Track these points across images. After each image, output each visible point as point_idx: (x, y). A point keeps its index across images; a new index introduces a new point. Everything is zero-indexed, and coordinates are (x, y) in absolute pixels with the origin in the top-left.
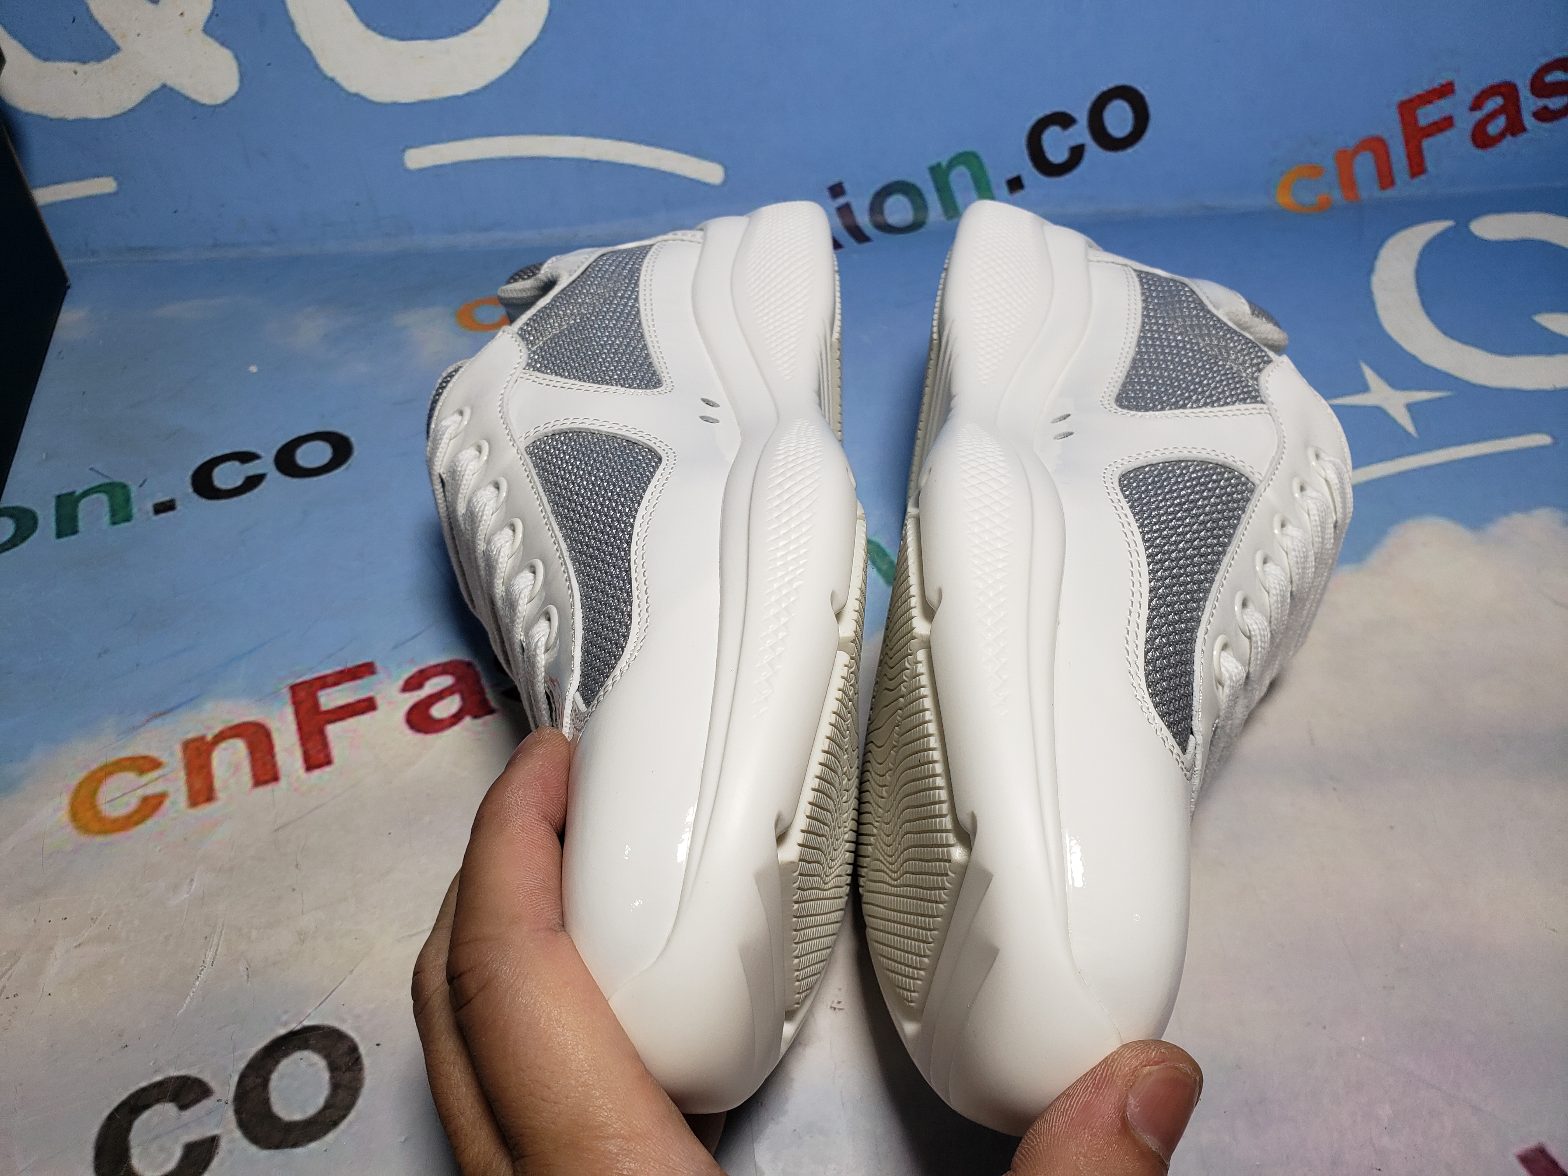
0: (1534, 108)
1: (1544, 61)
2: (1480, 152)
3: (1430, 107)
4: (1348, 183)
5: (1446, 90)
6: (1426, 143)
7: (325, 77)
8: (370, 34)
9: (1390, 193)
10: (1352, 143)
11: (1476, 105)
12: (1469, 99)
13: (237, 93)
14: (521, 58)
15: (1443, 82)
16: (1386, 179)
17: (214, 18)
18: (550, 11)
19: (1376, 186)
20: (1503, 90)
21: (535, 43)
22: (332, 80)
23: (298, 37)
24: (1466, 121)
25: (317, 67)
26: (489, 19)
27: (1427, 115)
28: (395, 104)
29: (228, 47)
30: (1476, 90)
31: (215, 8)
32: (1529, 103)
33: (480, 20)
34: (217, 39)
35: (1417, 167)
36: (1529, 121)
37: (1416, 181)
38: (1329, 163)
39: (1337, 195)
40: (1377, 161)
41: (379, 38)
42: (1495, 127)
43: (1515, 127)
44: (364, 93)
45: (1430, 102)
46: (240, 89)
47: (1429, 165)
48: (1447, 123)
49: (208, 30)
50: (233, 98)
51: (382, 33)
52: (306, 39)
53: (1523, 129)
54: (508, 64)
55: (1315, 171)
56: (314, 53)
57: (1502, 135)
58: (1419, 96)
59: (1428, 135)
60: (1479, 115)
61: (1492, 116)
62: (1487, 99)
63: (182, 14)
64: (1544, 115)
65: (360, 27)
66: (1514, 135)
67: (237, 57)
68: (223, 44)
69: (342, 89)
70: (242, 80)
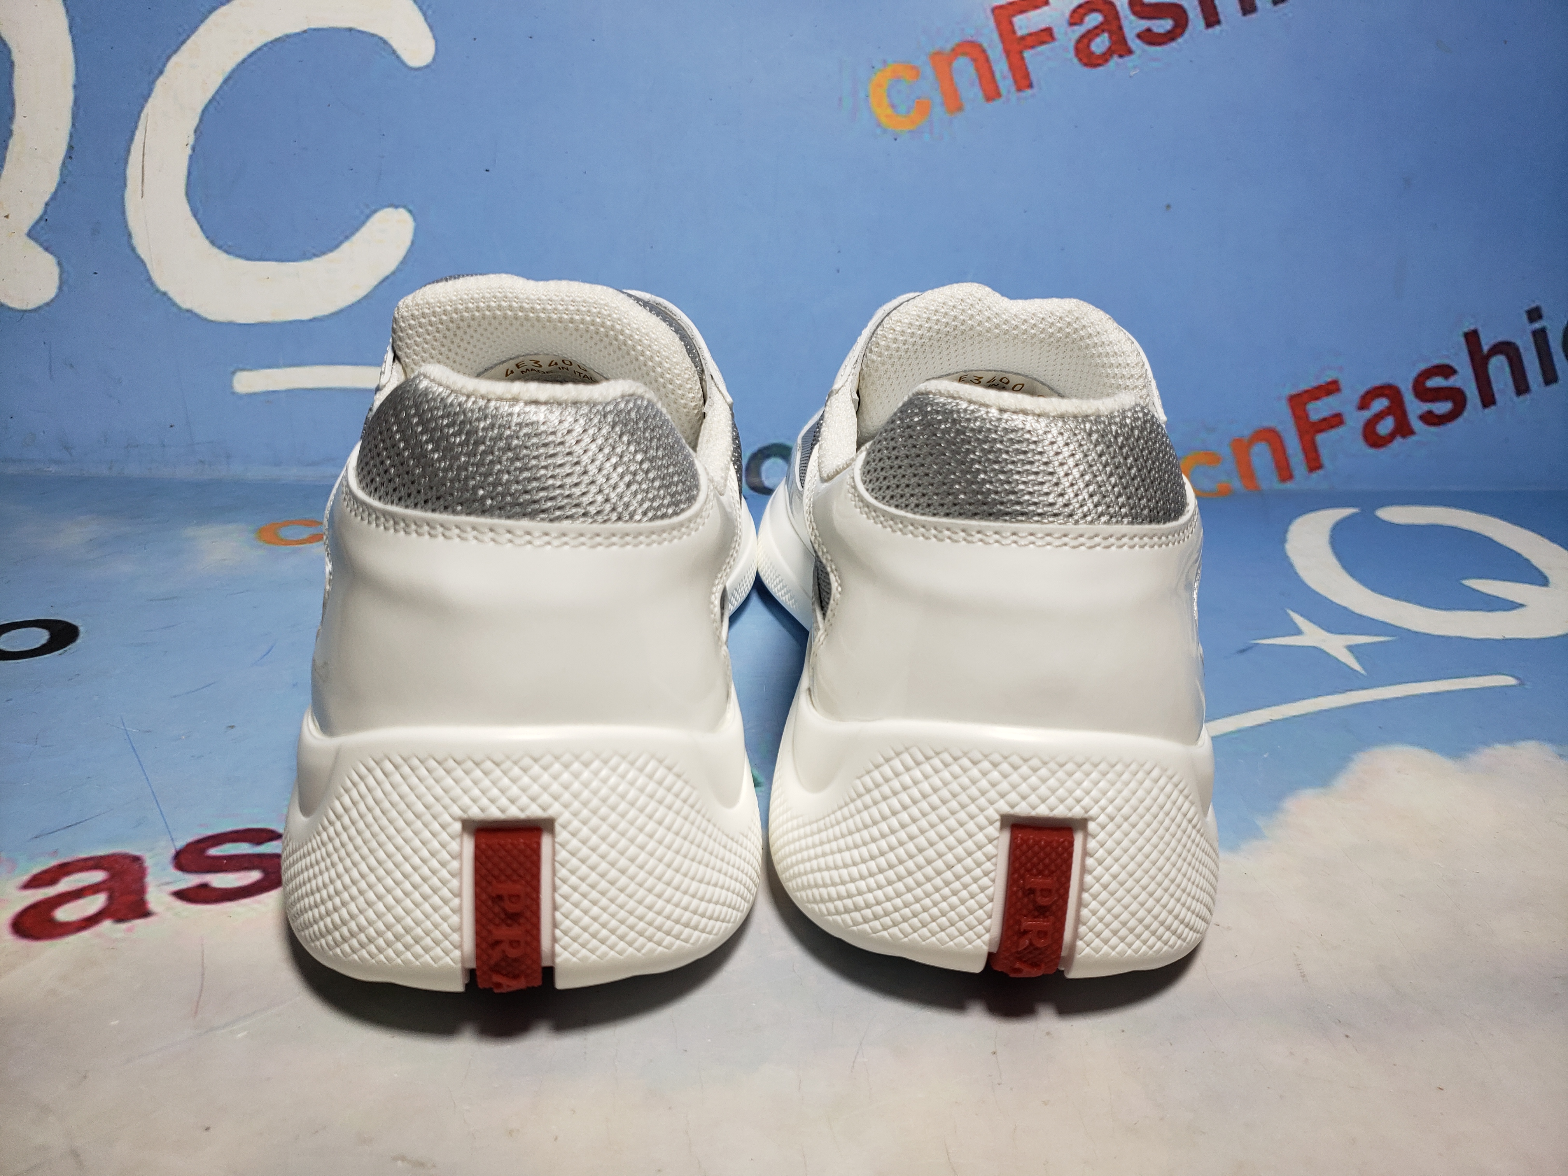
0: (1419, 412)
1: (1423, 366)
2: (1372, 451)
3: (1318, 404)
4: (1247, 473)
5: (1331, 388)
6: (1320, 438)
7: (157, 291)
8: (215, 251)
9: (1289, 485)
10: (1247, 433)
11: (1364, 403)
12: (1356, 398)
13: (52, 300)
14: (376, 287)
15: (1329, 379)
16: (1285, 472)
17: (43, 223)
18: (413, 243)
19: (1275, 478)
20: (1387, 392)
21: (393, 273)
22: (165, 294)
23: (133, 249)
24: (1356, 420)
25: (149, 279)
26: (346, 246)
27: (1318, 410)
28: (231, 324)
29: (52, 253)
30: (1362, 390)
31: (45, 212)
32: (1415, 408)
33: (337, 246)
34: (41, 245)
35: (1314, 463)
36: (1416, 424)
37: (1315, 475)
38: (1226, 451)
39: (1237, 484)
40: (1274, 451)
41: (224, 256)
42: (1386, 426)
43: (1403, 429)
44: (197, 310)
45: (1317, 398)
46: (57, 296)
47: (1325, 459)
48: (1335, 421)
49: (32, 234)
50: (47, 304)
51: (228, 252)
52: (142, 251)
53: (1411, 432)
54: (361, 293)
55: (1214, 459)
56: (149, 266)
57: (1391, 437)
58: (1306, 392)
59: (1321, 431)
60: (1367, 414)
61: (1379, 417)
62: (1373, 399)
63: (7, 217)
64: (1429, 419)
65: (206, 243)
66: (1404, 436)
67: (60, 264)
68: (47, 249)
69: (174, 304)
70: (60, 288)
